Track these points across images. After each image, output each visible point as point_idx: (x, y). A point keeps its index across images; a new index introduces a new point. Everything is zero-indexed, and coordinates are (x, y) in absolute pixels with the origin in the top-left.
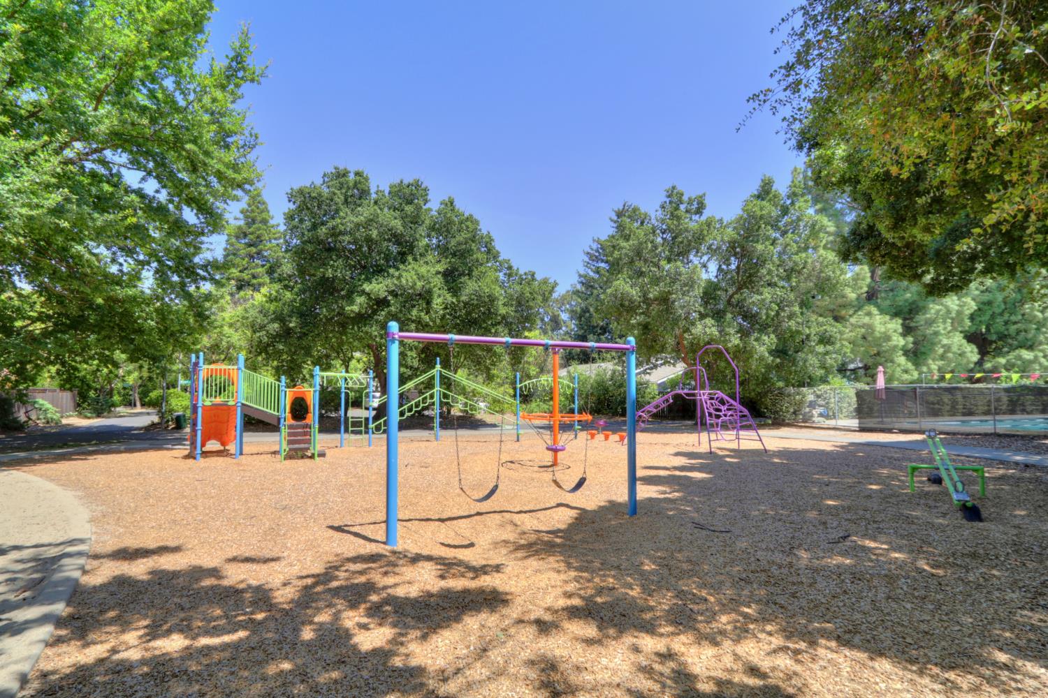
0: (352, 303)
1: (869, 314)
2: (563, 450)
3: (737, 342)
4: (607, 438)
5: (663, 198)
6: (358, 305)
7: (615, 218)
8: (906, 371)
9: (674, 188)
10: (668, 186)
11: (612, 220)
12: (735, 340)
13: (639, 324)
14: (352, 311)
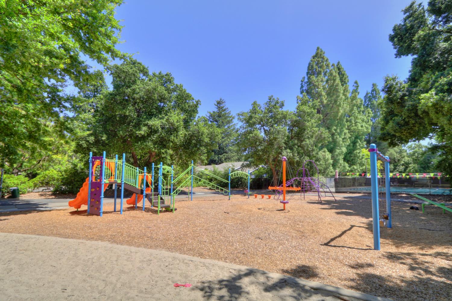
0: (140, 129)
1: (324, 152)
2: (287, 203)
3: (298, 159)
4: (263, 197)
5: (267, 100)
6: (143, 131)
7: (216, 104)
8: (331, 172)
9: (272, 96)
10: (270, 95)
11: (215, 105)
12: (297, 159)
13: (262, 150)
14: (140, 134)
